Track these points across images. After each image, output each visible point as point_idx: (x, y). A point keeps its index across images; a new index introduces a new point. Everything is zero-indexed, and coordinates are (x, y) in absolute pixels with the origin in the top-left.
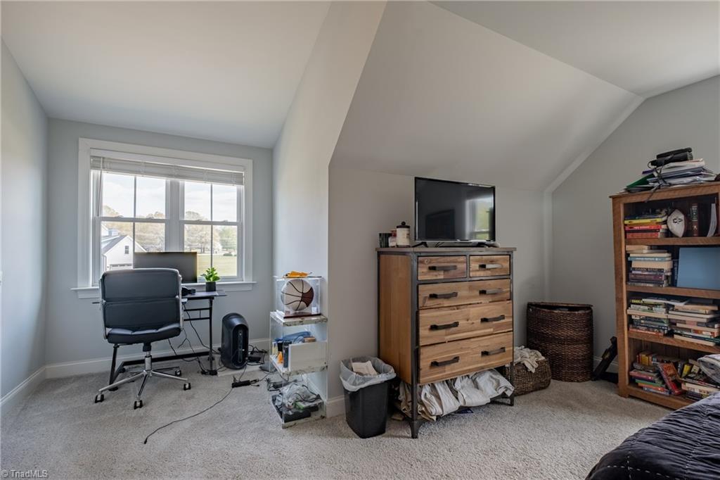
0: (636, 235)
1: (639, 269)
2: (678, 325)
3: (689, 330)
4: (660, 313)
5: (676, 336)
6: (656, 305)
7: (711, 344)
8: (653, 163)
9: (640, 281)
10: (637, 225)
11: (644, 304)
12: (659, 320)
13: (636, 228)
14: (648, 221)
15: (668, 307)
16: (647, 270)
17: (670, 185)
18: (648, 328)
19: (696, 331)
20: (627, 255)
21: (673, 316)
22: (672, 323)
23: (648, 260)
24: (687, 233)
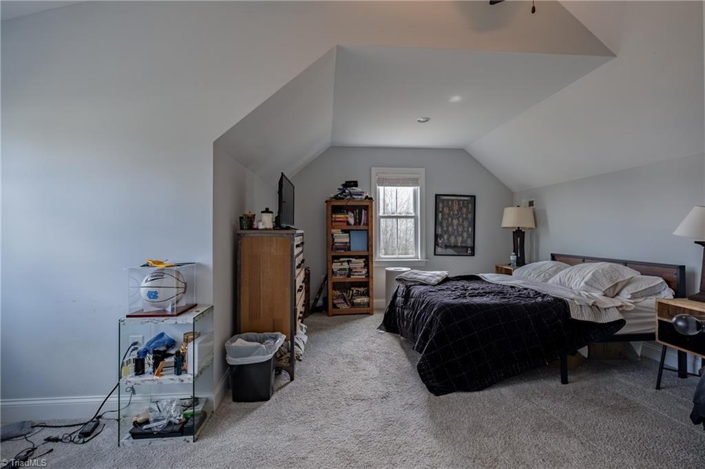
0: (337, 223)
1: (338, 243)
2: (354, 270)
3: (357, 272)
4: (346, 265)
5: (352, 277)
6: (344, 262)
7: (364, 277)
8: (343, 185)
9: (338, 249)
10: (339, 218)
11: (339, 262)
12: (345, 269)
13: (337, 220)
14: (343, 216)
15: (349, 262)
16: (341, 243)
17: (354, 198)
18: (341, 275)
19: (360, 272)
20: (332, 235)
21: (352, 266)
22: (350, 269)
23: (341, 238)
24: (355, 224)
